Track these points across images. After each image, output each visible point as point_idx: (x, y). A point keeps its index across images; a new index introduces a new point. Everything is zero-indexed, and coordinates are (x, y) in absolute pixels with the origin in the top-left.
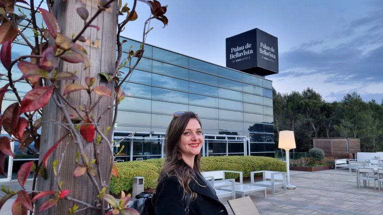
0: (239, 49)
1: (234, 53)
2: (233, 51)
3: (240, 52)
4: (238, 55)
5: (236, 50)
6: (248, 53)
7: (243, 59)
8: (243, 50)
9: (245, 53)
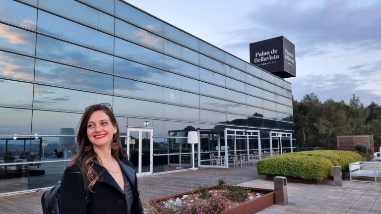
0: (263, 54)
1: (259, 57)
2: (258, 56)
3: (265, 56)
4: (262, 59)
5: (260, 55)
6: (274, 58)
7: (269, 63)
8: (269, 55)
9: (271, 58)
